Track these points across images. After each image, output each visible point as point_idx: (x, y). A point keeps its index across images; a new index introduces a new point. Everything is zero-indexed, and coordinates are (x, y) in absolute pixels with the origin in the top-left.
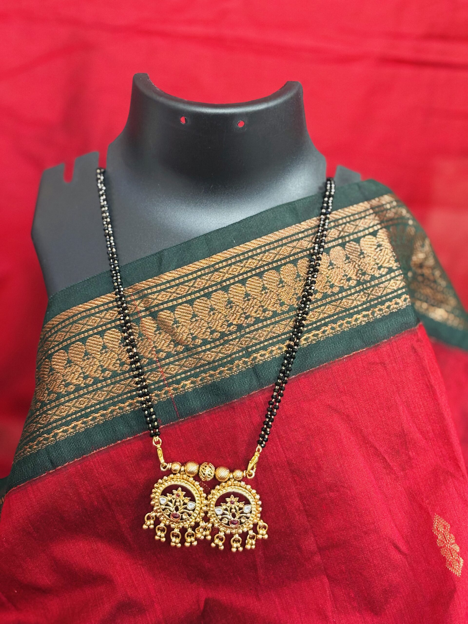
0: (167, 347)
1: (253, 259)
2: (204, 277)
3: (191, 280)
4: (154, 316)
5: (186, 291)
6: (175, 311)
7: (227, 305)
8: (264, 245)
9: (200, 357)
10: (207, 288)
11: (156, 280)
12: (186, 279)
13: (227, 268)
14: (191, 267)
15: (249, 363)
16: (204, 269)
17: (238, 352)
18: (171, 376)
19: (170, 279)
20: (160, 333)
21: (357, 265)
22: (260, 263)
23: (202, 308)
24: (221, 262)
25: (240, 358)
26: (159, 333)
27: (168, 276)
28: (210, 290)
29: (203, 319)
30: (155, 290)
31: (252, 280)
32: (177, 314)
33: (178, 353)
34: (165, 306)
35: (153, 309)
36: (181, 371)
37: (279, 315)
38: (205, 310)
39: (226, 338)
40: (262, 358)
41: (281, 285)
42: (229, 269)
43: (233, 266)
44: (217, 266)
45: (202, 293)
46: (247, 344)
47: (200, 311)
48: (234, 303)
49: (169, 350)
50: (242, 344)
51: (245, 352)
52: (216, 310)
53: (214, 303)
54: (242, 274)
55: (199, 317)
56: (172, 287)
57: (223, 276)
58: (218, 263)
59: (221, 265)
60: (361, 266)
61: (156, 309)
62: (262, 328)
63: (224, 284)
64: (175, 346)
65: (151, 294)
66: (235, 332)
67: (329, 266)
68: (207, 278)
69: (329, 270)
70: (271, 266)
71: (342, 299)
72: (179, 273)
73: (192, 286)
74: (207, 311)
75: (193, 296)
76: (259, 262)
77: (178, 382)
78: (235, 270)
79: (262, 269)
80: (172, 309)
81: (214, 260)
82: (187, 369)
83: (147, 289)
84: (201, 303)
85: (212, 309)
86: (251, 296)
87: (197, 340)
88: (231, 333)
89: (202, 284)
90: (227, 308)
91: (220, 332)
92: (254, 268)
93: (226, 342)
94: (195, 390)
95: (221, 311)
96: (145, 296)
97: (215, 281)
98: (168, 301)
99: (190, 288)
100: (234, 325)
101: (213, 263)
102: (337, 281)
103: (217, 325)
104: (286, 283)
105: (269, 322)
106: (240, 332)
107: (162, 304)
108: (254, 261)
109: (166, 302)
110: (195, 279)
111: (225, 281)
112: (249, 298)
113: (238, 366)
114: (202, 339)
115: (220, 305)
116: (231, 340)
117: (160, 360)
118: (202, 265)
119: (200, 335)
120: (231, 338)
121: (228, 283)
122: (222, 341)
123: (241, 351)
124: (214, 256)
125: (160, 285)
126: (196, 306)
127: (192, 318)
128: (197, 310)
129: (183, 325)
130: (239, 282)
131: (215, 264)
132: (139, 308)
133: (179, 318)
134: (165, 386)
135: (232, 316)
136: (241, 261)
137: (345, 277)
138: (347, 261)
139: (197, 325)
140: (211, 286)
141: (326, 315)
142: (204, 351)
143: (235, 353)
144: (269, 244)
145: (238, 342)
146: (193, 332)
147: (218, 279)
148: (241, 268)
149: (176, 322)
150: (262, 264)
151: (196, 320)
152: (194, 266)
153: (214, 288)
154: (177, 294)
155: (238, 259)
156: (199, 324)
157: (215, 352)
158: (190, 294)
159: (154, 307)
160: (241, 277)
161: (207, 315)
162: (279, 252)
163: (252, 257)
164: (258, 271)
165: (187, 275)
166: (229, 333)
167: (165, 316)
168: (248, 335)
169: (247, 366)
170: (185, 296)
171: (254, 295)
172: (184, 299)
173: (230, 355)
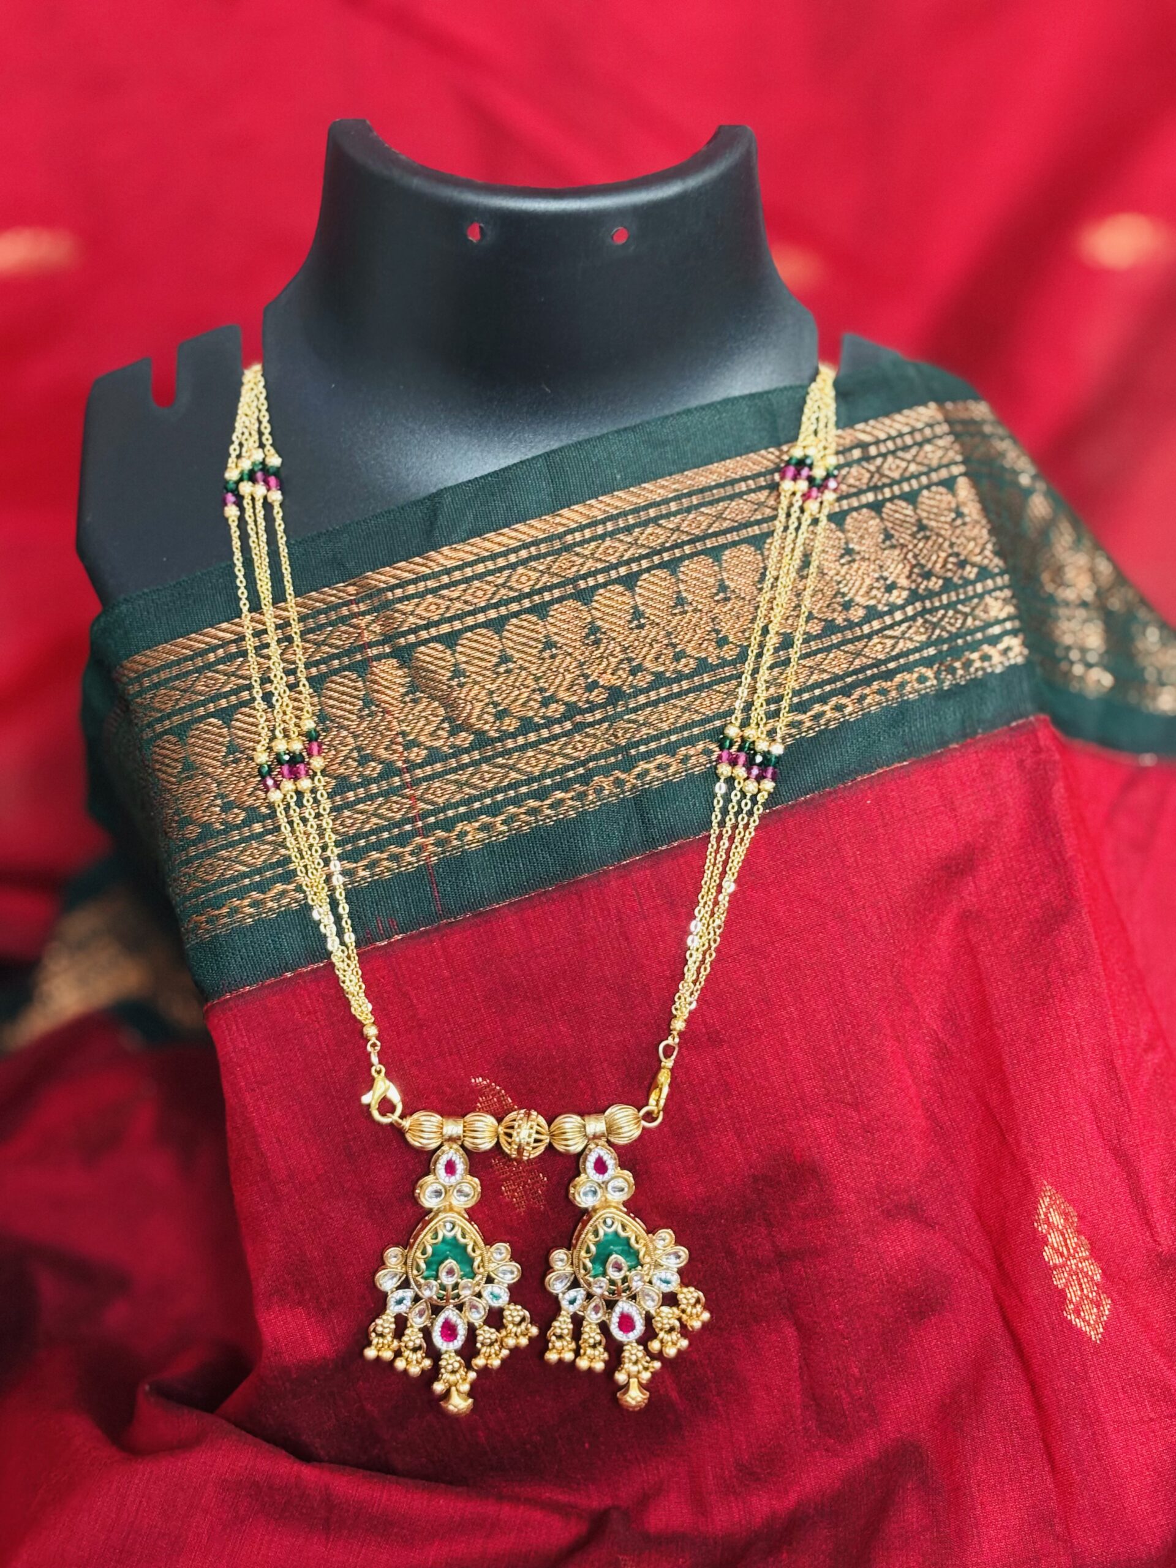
0: (431, 734)
1: (660, 526)
2: (533, 564)
3: (501, 570)
4: (404, 656)
5: (487, 597)
6: (457, 645)
7: (587, 636)
8: (687, 493)
9: (511, 762)
10: (540, 592)
11: (419, 565)
12: (490, 565)
13: (593, 544)
14: (507, 537)
15: (628, 786)
16: (536, 543)
17: (604, 755)
18: (434, 810)
19: (449, 564)
20: (415, 701)
21: (910, 556)
22: (674, 537)
23: (524, 640)
24: (581, 528)
25: (606, 771)
26: (412, 701)
27: (445, 557)
28: (547, 596)
29: (525, 669)
30: (411, 589)
31: (652, 579)
32: (461, 653)
33: (458, 752)
34: (433, 631)
35: (402, 640)
36: (458, 797)
37: (713, 668)
38: (531, 647)
39: (579, 718)
40: (661, 774)
41: (722, 595)
42: (598, 547)
43: (608, 542)
44: (569, 538)
45: (527, 603)
46: (628, 736)
47: (520, 647)
48: (605, 633)
49: (437, 744)
50: (616, 737)
51: (623, 756)
52: (560, 648)
53: (555, 630)
54: (628, 562)
55: (515, 662)
56: (454, 584)
57: (582, 565)
58: (571, 531)
59: (578, 536)
60: (919, 558)
61: (412, 638)
62: (666, 699)
63: (582, 584)
64: (453, 733)
65: (401, 600)
66: (603, 706)
67: (842, 556)
68: (541, 568)
69: (843, 565)
70: (699, 546)
71: (869, 637)
72: (475, 550)
73: (503, 585)
74: (536, 647)
75: (503, 611)
76: (672, 534)
77: (448, 825)
78: (611, 551)
79: (678, 553)
80: (450, 640)
81: (564, 521)
82: (473, 792)
83: (392, 588)
84: (521, 627)
85: (549, 644)
86: (648, 618)
87: (507, 721)
88: (593, 708)
89: (529, 580)
90: (587, 644)
91: (565, 704)
92: (658, 548)
93: (579, 728)
94: (488, 848)
95: (570, 650)
96: (388, 605)
97: (560, 576)
98: (441, 619)
99: (498, 590)
100: (602, 687)
101: (561, 529)
102: (862, 592)
103: (560, 685)
104: (734, 591)
105: (685, 685)
106: (615, 706)
107: (426, 627)
108: (659, 531)
109: (437, 624)
110: (513, 567)
111: (584, 577)
112: (643, 621)
113: (599, 790)
114: (519, 719)
115: (570, 636)
116: (591, 725)
117: (412, 766)
118: (533, 532)
119: (515, 708)
120: (591, 719)
121: (591, 582)
122: (568, 725)
123: (614, 753)
124: (565, 512)
125: (425, 578)
126: (508, 635)
127: (497, 665)
128: (511, 644)
129: (476, 683)
130: (619, 581)
131: (566, 533)
132: (367, 637)
133: (466, 662)
134: (416, 833)
135: (599, 665)
136: (628, 529)
137: (882, 582)
138: (888, 543)
139: (509, 682)
140: (550, 588)
141: (825, 676)
142: (522, 748)
143: (595, 758)
144: (702, 491)
145: (607, 729)
146: (500, 698)
147: (568, 571)
148: (626, 547)
149: (457, 673)
150: (679, 541)
151: (508, 671)
152: (514, 534)
153: (557, 593)
154: (466, 602)
155: (621, 523)
156: (516, 680)
157: (547, 752)
158: (496, 606)
159: (404, 634)
160: (623, 571)
161: (534, 660)
162: (722, 514)
163: (655, 520)
164: (666, 556)
165: (494, 557)
166: (587, 706)
167: (432, 657)
168: (633, 716)
169: (623, 792)
170: (483, 610)
171: (655, 615)
172: (481, 618)
173: (583, 763)
